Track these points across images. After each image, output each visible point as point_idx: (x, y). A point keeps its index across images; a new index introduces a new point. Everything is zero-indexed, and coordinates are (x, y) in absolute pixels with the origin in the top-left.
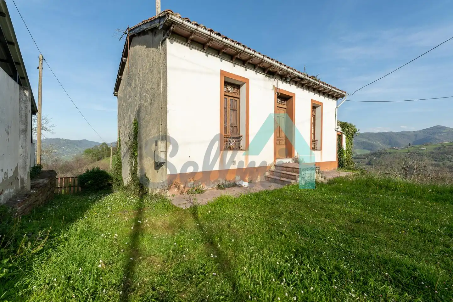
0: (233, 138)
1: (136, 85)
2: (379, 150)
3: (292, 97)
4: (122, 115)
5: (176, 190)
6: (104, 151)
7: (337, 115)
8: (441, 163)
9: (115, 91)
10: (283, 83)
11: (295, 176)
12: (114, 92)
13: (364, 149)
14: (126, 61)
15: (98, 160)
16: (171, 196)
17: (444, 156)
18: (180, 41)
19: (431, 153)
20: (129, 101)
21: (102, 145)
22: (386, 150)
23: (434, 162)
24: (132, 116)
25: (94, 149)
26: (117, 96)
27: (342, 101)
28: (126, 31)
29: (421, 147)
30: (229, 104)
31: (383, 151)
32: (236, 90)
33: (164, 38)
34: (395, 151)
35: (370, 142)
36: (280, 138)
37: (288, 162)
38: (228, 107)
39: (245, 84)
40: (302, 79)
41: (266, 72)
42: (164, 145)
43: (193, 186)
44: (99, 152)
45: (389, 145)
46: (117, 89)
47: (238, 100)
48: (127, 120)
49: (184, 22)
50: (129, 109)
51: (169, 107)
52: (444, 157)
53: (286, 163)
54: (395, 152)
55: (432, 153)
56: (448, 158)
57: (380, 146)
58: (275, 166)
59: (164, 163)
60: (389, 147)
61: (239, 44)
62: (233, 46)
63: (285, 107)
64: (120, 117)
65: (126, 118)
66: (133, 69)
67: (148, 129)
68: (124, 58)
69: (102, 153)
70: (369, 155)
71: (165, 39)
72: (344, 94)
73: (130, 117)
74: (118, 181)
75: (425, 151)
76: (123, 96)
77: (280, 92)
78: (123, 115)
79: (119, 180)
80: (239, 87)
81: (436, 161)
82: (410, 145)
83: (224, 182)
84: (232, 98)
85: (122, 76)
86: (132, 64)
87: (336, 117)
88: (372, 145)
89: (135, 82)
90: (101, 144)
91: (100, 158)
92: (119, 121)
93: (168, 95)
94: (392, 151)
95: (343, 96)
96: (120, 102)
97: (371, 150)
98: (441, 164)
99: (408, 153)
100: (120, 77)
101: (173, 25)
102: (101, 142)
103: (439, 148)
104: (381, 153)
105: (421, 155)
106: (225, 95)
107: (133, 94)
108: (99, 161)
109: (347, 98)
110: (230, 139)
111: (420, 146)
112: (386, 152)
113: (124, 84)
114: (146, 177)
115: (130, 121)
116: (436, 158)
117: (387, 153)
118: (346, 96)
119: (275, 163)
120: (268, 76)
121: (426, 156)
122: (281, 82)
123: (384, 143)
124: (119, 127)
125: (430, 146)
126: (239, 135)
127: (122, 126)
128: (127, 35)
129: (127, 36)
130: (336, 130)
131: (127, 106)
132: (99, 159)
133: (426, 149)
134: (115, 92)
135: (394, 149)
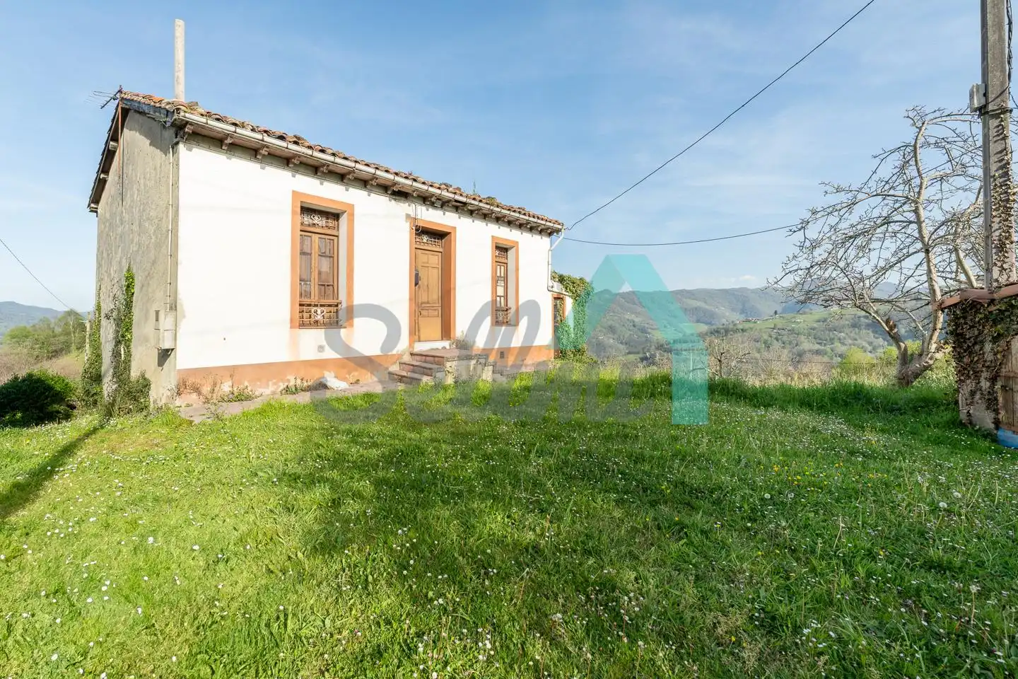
0: (322, 306)
1: (132, 201)
2: (724, 325)
3: (450, 233)
4: (105, 255)
5: (194, 396)
6: (68, 334)
7: (550, 263)
8: (828, 348)
9: (93, 202)
10: (428, 210)
11: (430, 369)
12: (89, 205)
13: (698, 321)
14: (116, 148)
15: (49, 358)
16: (183, 406)
17: (833, 334)
18: (207, 146)
19: (811, 329)
20: (120, 229)
21: (64, 317)
22: (735, 325)
23: (817, 347)
24: (124, 261)
25: (37, 326)
26: (96, 212)
27: (558, 239)
28: (115, 95)
29: (794, 317)
30: (317, 247)
31: (731, 326)
32: (331, 223)
33: (175, 140)
34: (751, 325)
35: (707, 307)
36: (428, 305)
37: (440, 348)
38: (313, 252)
39: (346, 214)
40: (465, 204)
41: (389, 192)
42: (173, 319)
43: (231, 389)
44: (54, 337)
45: (741, 313)
46: (96, 198)
47: (335, 239)
48: (115, 267)
49: (209, 122)
50: (119, 246)
51: (182, 255)
52: (833, 337)
53: (437, 349)
54: (751, 329)
55: (814, 329)
56: (840, 339)
57: (728, 315)
58: (411, 354)
59: (172, 350)
60: (742, 317)
61: (322, 151)
62: (311, 156)
63: (441, 250)
64: (102, 258)
65: (114, 263)
66: (129, 170)
67: (150, 290)
68: (111, 143)
69: (62, 338)
70: (706, 334)
71: (177, 143)
72: (560, 227)
73: (120, 262)
74: (93, 396)
75: (801, 325)
76: (108, 215)
77: (421, 224)
78: (108, 255)
79: (95, 394)
80: (336, 216)
81: (820, 344)
82: (776, 313)
83: (299, 382)
84: (323, 236)
85: (108, 175)
86: (128, 160)
87: (550, 266)
88: (712, 315)
89: (132, 196)
90: (59, 316)
91: (56, 351)
92: (99, 266)
93: (180, 234)
94: (747, 325)
95: (558, 231)
96: (103, 226)
97: (710, 324)
98: (829, 350)
99: (774, 329)
100: (102, 176)
101: (188, 126)
102: (62, 308)
103: (825, 320)
104: (727, 331)
105: (795, 334)
106: (301, 231)
107: (126, 216)
108: (54, 360)
109: (563, 235)
110: (315, 308)
111: (792, 315)
112: (735, 328)
113: (112, 193)
114: (145, 379)
115: (121, 270)
116: (820, 339)
117: (736, 331)
118: (563, 230)
119: (411, 350)
120: (395, 200)
121: (804, 335)
122: (424, 208)
123: (733, 310)
124: (100, 280)
125: (809, 315)
126: (337, 301)
127: (106, 278)
128: (117, 101)
129: (118, 106)
130: (550, 289)
131: (116, 238)
132: (56, 354)
133: (804, 321)
134: (92, 205)
135: (749, 321)
